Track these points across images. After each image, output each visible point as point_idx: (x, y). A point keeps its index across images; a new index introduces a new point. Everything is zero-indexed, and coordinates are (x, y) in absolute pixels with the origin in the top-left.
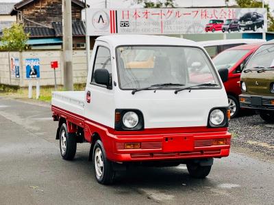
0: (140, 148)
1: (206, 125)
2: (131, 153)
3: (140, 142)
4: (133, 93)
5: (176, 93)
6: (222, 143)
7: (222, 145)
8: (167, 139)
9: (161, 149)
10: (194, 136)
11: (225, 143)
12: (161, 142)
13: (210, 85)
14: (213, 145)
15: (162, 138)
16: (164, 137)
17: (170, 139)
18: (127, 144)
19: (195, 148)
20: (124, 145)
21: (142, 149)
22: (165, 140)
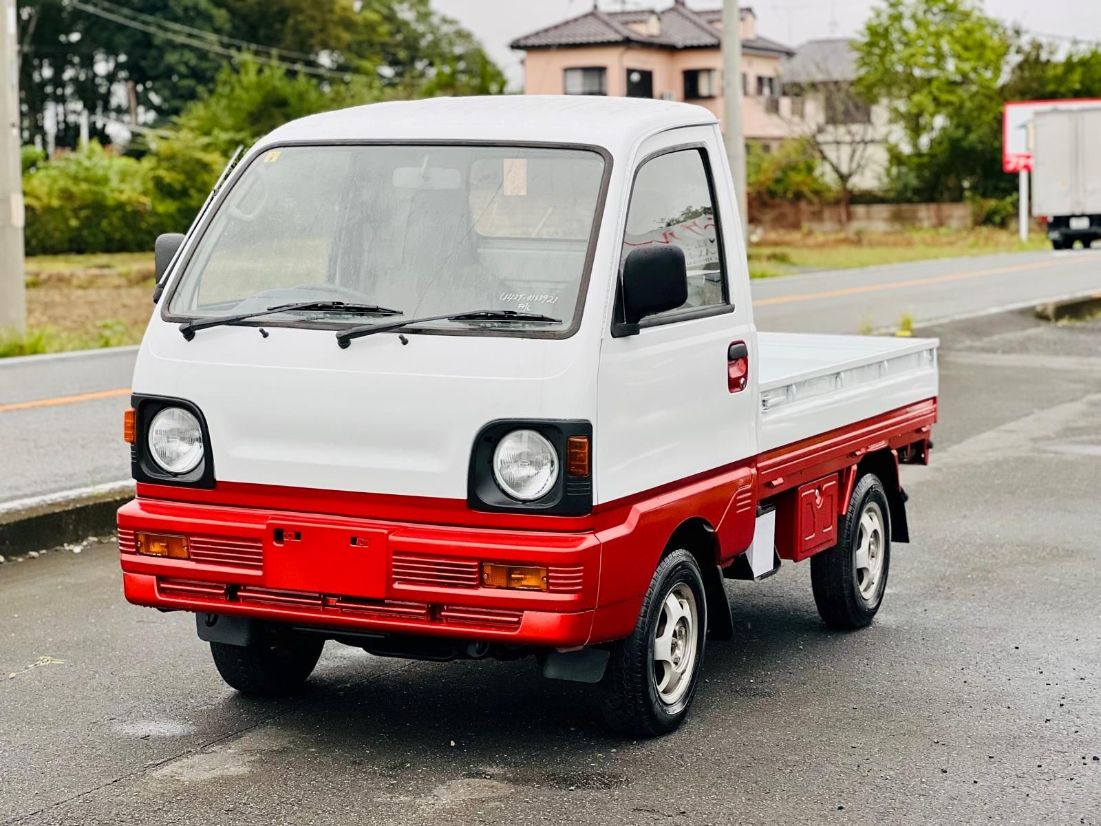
1: (460, 492)
2: (161, 574)
3: (187, 533)
4: (188, 335)
5: (344, 342)
6: (532, 581)
7: (528, 591)
8: (278, 534)
9: (259, 573)
10: (391, 537)
11: (544, 587)
12: (261, 545)
13: (517, 317)
14: (482, 584)
15: (264, 527)
16: (268, 525)
17: (290, 536)
18: (147, 537)
19: (396, 586)
20: (136, 540)
21: (198, 561)
22: (272, 535)
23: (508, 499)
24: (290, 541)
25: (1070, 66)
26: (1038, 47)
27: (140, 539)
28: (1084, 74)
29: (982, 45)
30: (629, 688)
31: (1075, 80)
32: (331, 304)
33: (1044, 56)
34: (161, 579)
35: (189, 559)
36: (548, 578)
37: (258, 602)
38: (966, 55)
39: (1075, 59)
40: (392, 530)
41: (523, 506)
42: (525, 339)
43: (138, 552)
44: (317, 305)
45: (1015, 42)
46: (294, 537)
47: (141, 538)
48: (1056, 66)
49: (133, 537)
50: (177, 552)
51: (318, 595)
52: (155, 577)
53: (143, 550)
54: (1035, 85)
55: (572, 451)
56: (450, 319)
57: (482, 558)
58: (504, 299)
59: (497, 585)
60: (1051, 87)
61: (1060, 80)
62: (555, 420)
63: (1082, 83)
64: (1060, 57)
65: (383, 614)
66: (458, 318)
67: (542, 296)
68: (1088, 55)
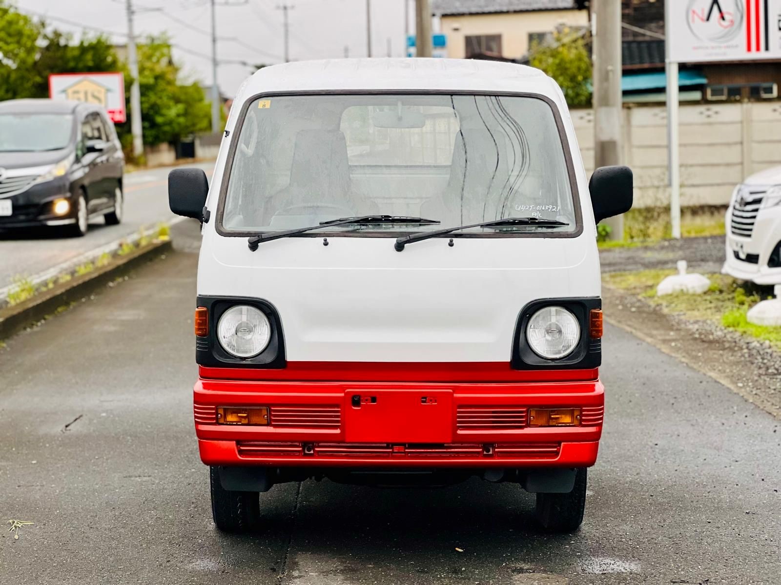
0: (268, 424)
1: (506, 356)
2: (241, 439)
3: (269, 404)
4: (254, 246)
5: (400, 247)
6: (567, 419)
7: (565, 426)
8: (356, 400)
9: (338, 431)
10: (455, 395)
11: (576, 423)
12: (339, 409)
13: (538, 222)
14: (528, 425)
15: (342, 395)
16: (346, 394)
17: (367, 400)
18: (225, 411)
19: (460, 432)
20: (217, 414)
21: (275, 426)
22: (350, 401)
23: (541, 359)
24: (366, 404)
25: (83, 49)
26: (57, 34)
27: (219, 412)
28: (94, 56)
29: (20, 34)
30: (577, 494)
31: (89, 59)
32: (380, 217)
33: (62, 42)
34: (239, 443)
35: (268, 425)
36: (581, 415)
37: (332, 455)
38: (9, 40)
39: (86, 44)
40: (457, 390)
41: (553, 364)
42: (546, 239)
43: (218, 423)
44: (368, 218)
45: (43, 31)
46: (370, 401)
47: (221, 412)
48: (73, 48)
49: (214, 411)
50: (255, 419)
51: (385, 445)
52: (235, 442)
53: (222, 421)
54: (60, 62)
55: (593, 320)
56: (482, 226)
57: (530, 405)
58: (519, 209)
59: (540, 424)
60: (72, 64)
61: (78, 59)
62: (579, 298)
63: (93, 60)
64: (75, 42)
65: (444, 455)
66: (489, 225)
67: (547, 206)
68: (94, 41)
